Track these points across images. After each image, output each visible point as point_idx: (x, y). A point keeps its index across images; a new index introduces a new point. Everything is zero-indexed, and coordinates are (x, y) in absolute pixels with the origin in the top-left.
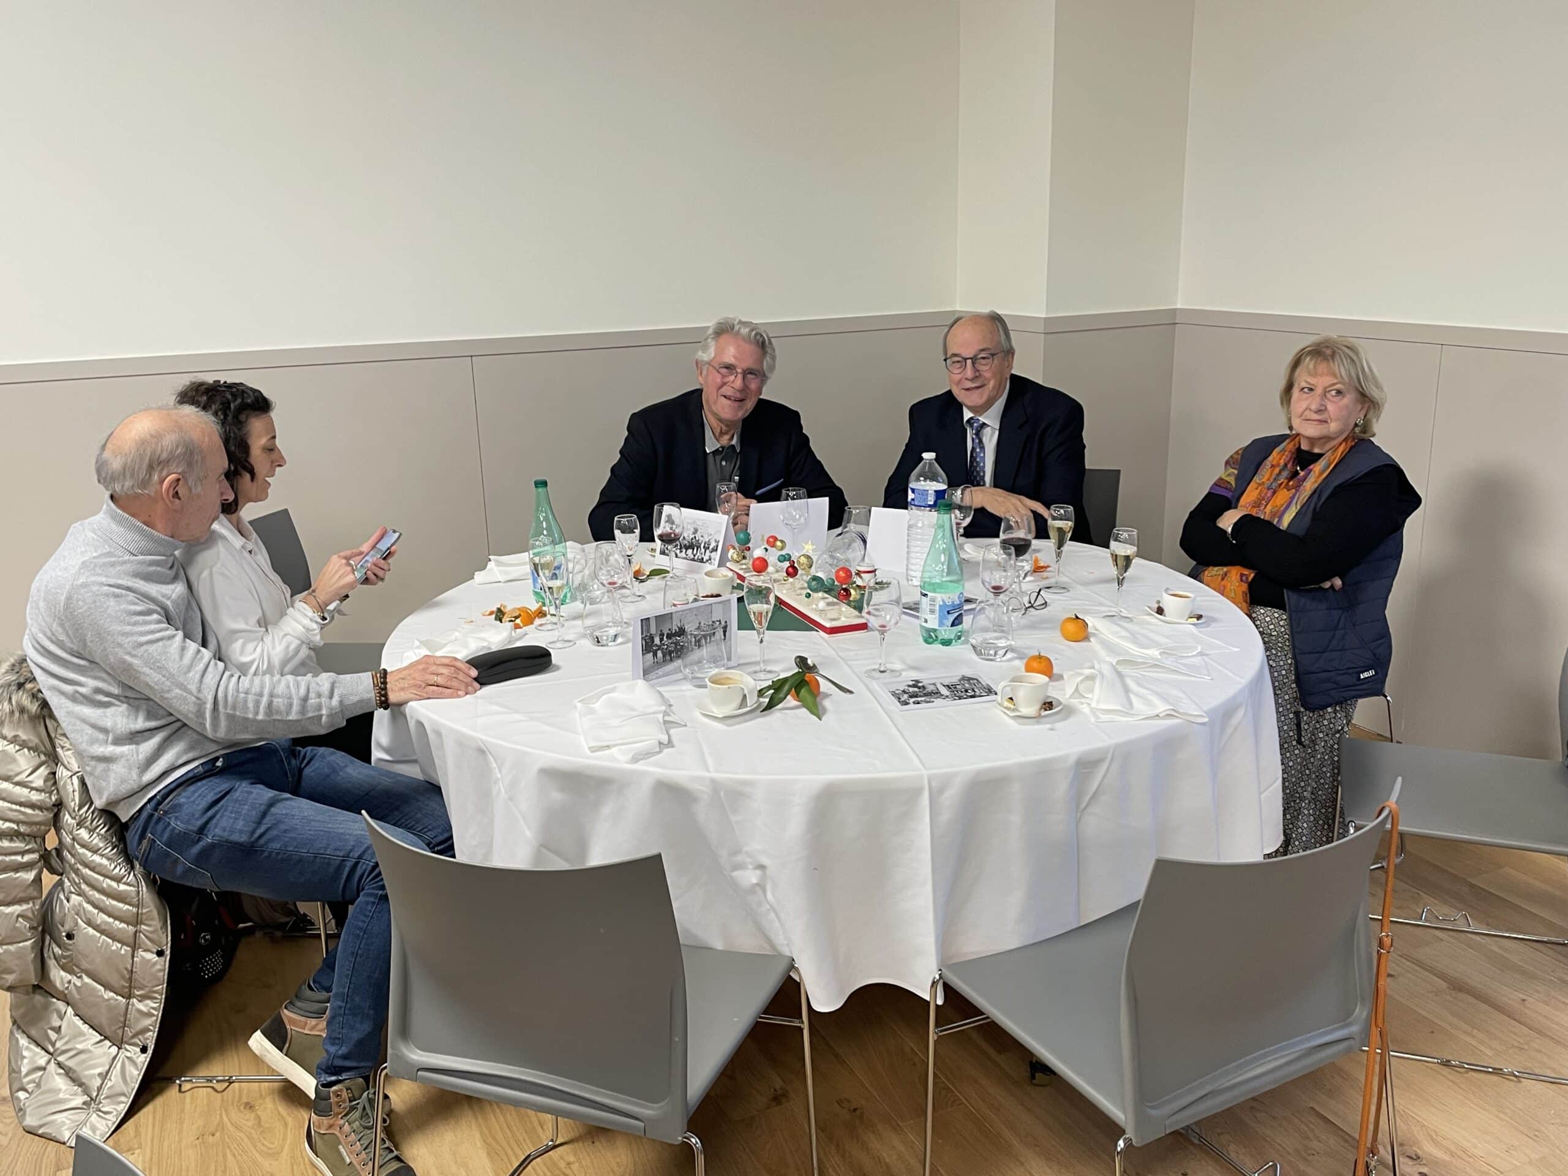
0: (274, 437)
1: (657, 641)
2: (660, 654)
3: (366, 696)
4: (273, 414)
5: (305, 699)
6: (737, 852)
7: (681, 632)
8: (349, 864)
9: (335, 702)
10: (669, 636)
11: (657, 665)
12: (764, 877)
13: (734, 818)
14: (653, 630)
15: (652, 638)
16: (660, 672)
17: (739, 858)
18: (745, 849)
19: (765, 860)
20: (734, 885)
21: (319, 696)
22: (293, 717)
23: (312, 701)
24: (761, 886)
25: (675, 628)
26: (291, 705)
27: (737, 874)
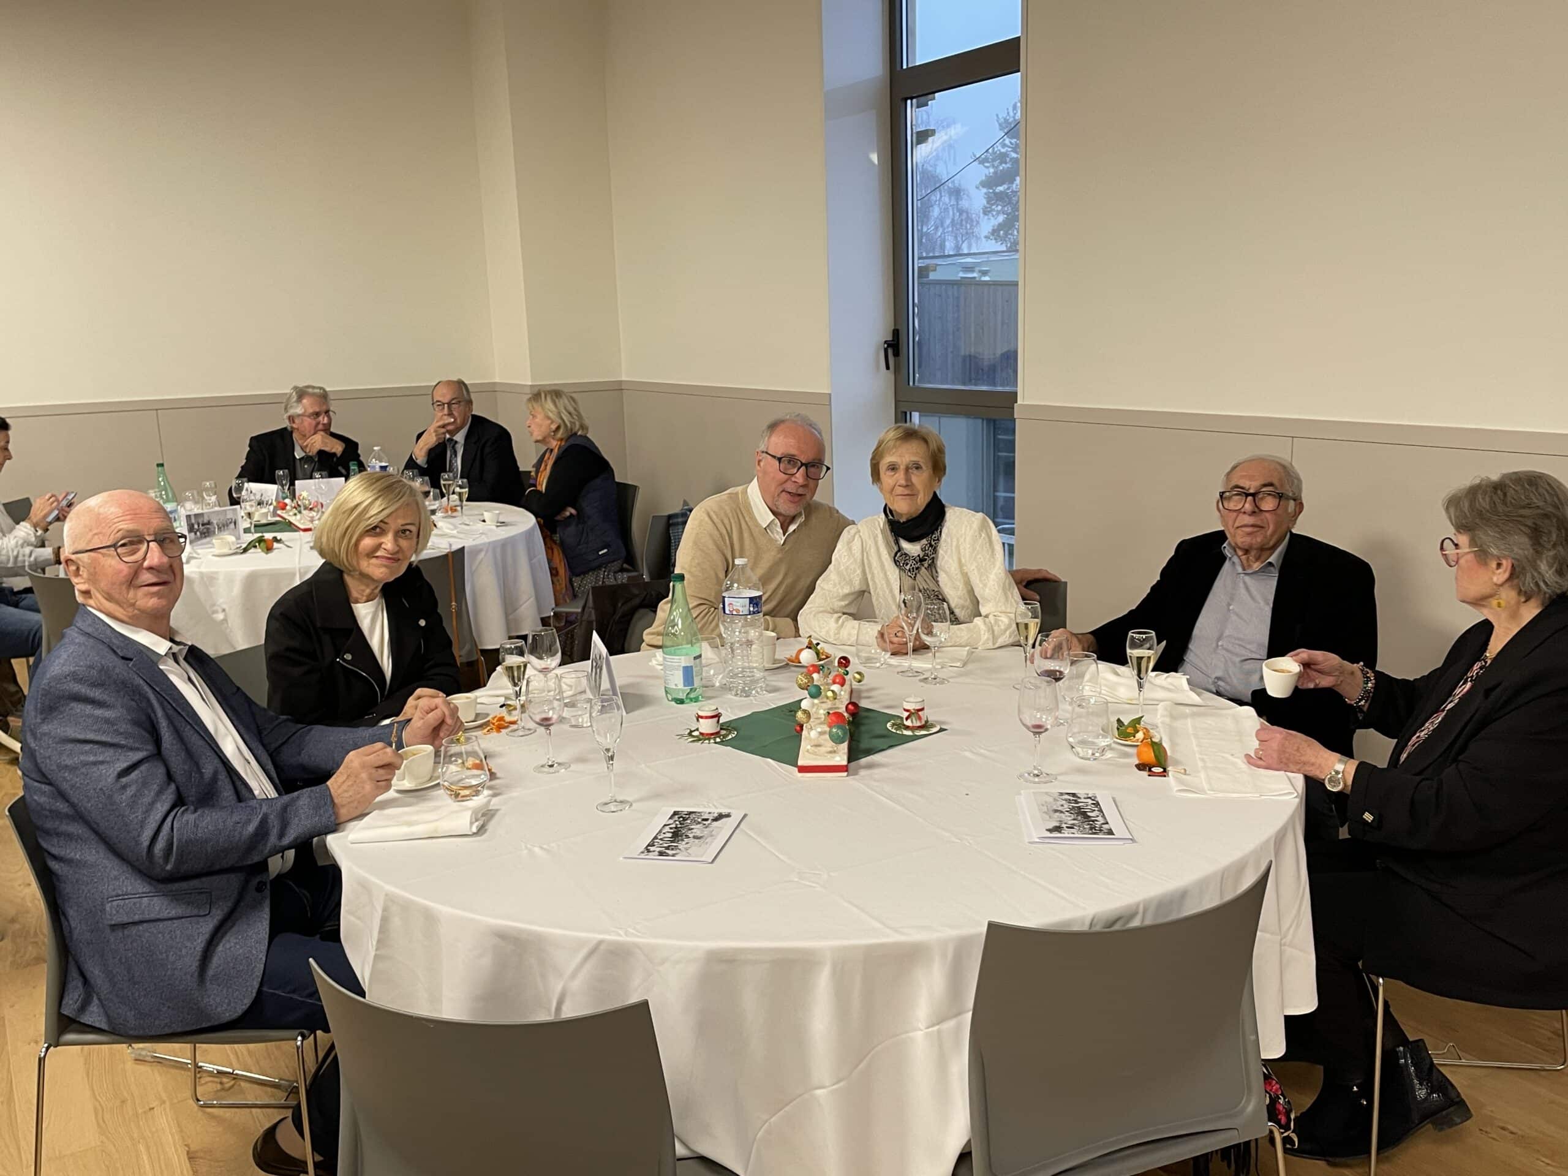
0: (8, 442)
1: (196, 526)
2: (198, 533)
3: (49, 557)
4: (10, 433)
5: (16, 557)
6: (214, 605)
7: (209, 523)
8: (32, 634)
9: (32, 559)
10: (203, 525)
11: (197, 539)
12: (226, 616)
13: (212, 589)
14: (193, 521)
15: (193, 525)
16: (199, 542)
17: (215, 608)
18: (218, 603)
19: (224, 606)
20: (214, 621)
21: (24, 556)
22: (10, 565)
23: (20, 558)
24: (225, 620)
25: (205, 521)
26: (9, 560)
27: (215, 616)
